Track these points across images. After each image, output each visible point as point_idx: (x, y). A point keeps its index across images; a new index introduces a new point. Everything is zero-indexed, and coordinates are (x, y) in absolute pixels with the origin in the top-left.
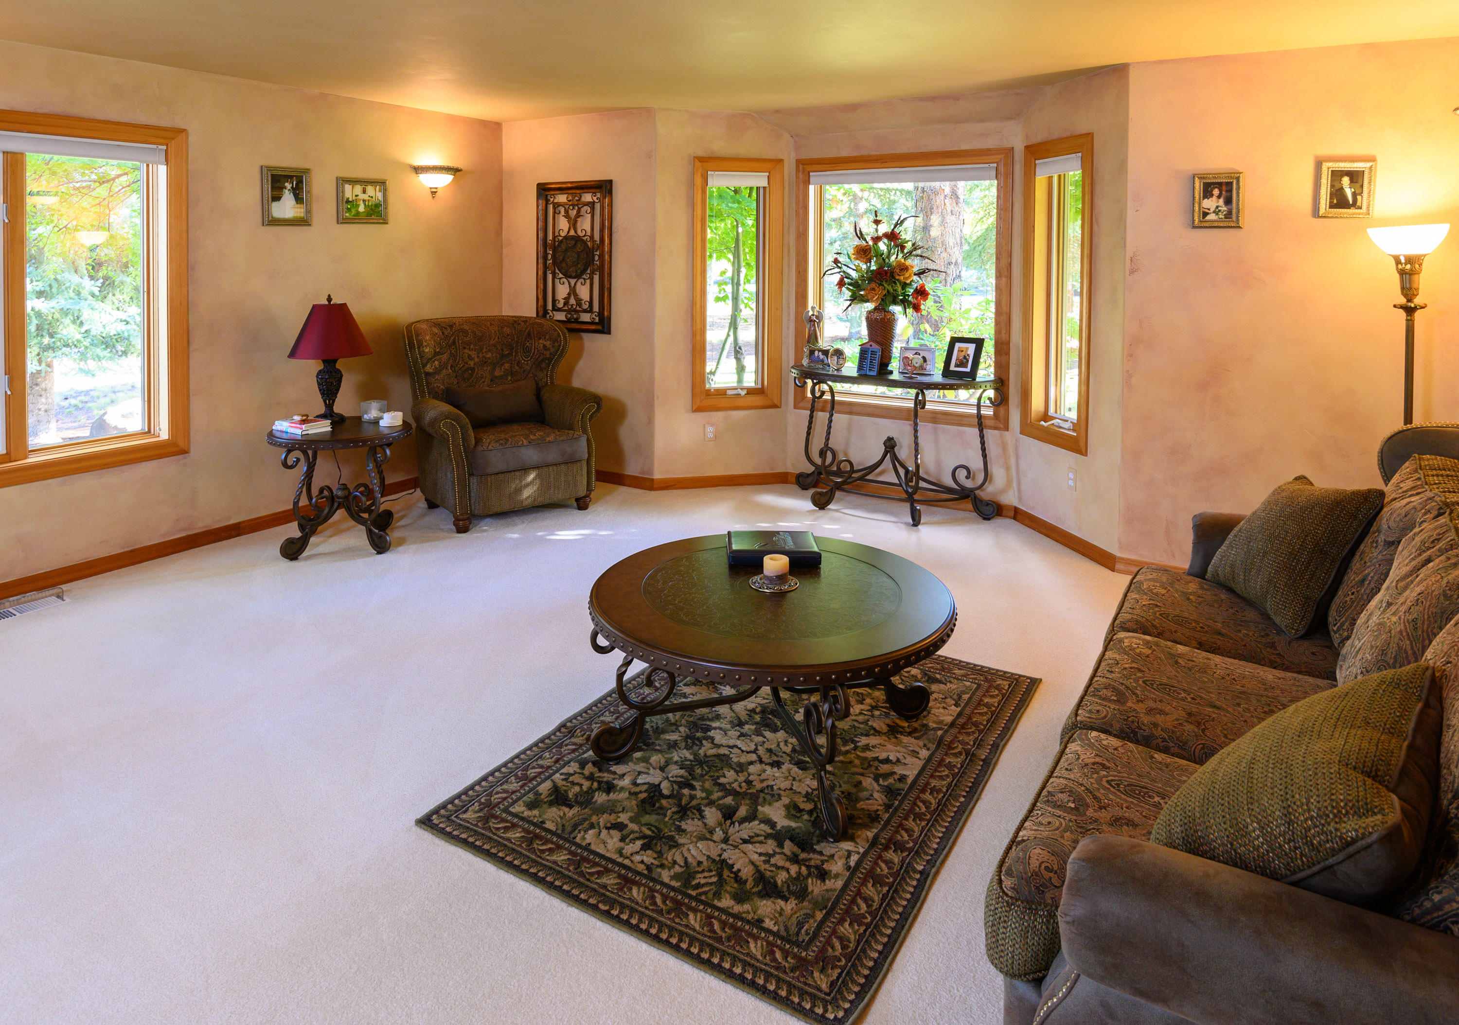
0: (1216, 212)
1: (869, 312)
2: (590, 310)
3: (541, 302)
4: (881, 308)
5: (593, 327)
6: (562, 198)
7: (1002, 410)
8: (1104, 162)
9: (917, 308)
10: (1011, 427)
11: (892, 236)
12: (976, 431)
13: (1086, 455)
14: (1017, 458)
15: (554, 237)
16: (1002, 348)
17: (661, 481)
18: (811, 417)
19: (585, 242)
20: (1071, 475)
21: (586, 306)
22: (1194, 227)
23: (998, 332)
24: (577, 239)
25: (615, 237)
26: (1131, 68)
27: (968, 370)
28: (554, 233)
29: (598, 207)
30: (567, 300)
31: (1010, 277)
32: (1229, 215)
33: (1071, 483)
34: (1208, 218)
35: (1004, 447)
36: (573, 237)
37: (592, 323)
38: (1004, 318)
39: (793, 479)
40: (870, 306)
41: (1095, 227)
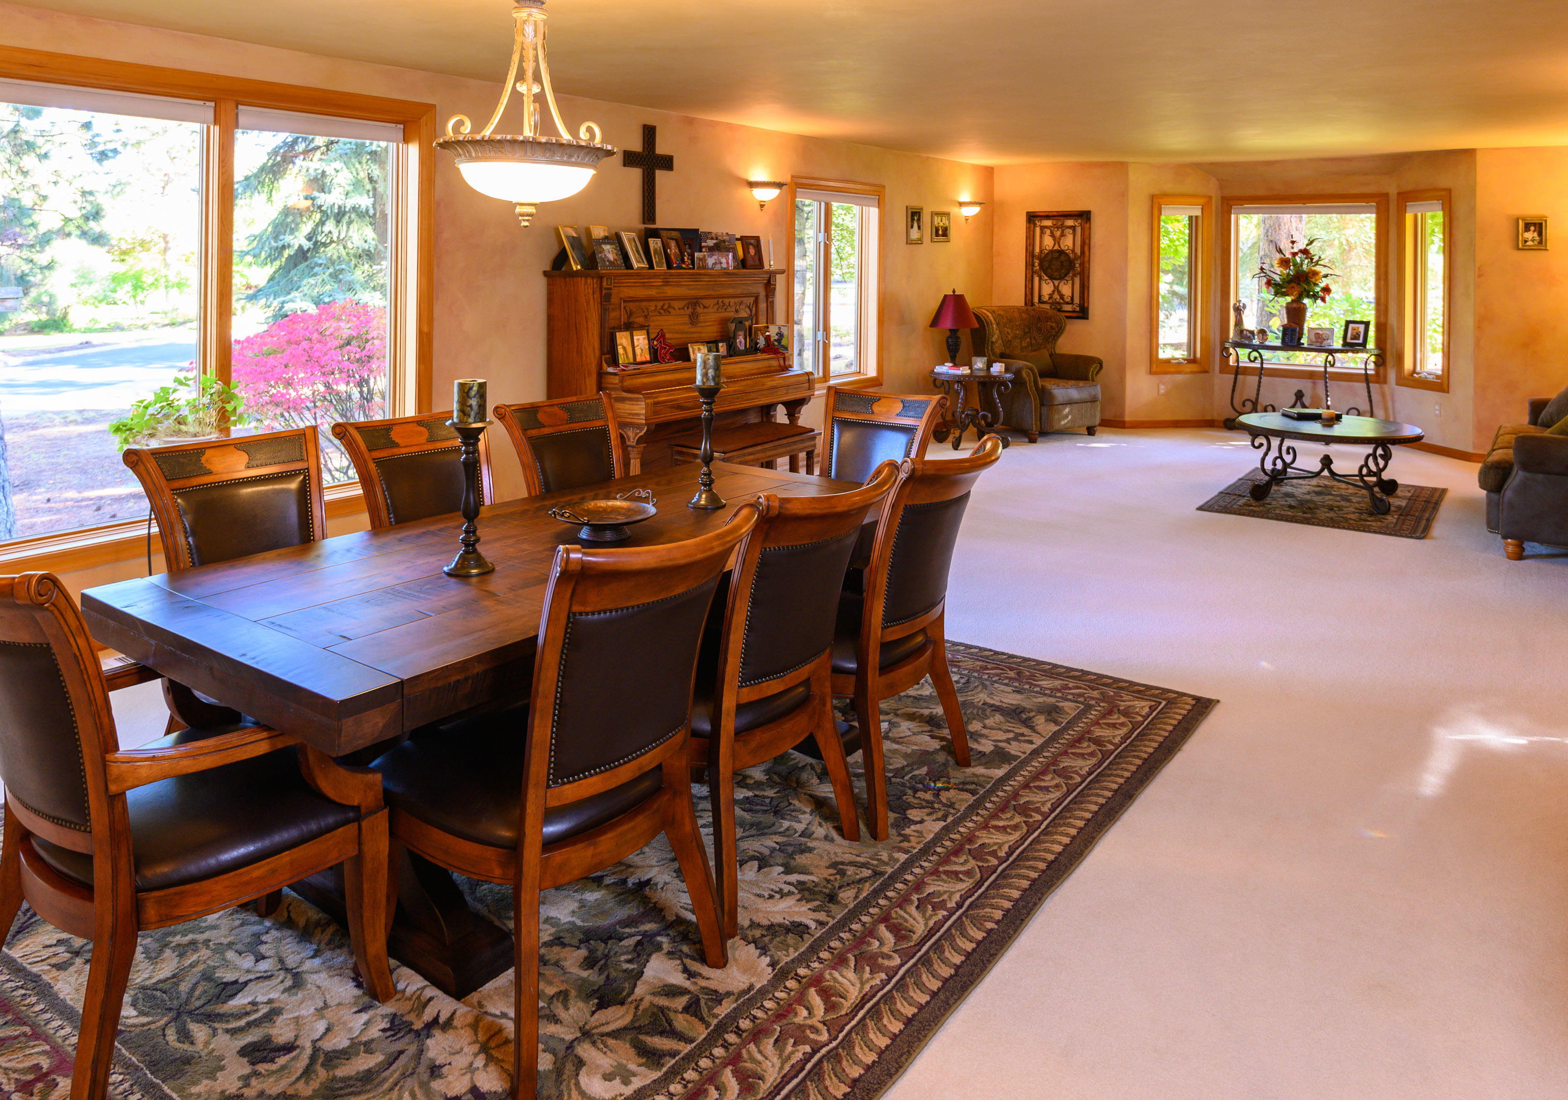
0: (1533, 240)
1: (1288, 304)
2: (1072, 303)
3: (1029, 297)
4: (1298, 300)
5: (1074, 315)
6: (1048, 223)
7: (1381, 370)
8: (1460, 209)
9: (1323, 300)
10: (1388, 381)
11: (1305, 252)
12: (1364, 385)
13: (1448, 392)
14: (1393, 401)
15: (1041, 251)
16: (1382, 328)
17: (1130, 422)
18: (1236, 379)
19: (1067, 254)
20: (1437, 407)
21: (1069, 300)
22: (1519, 249)
23: (1378, 316)
24: (1061, 252)
25: (1092, 250)
26: (1478, 152)
27: (1361, 341)
28: (1040, 247)
29: (1079, 230)
30: (1051, 296)
31: (1386, 280)
32: (1540, 242)
33: (1437, 412)
34: (1528, 244)
35: (1383, 395)
36: (1057, 251)
37: (1074, 312)
38: (1382, 307)
39: (1222, 424)
40: (1289, 299)
41: (1453, 249)
